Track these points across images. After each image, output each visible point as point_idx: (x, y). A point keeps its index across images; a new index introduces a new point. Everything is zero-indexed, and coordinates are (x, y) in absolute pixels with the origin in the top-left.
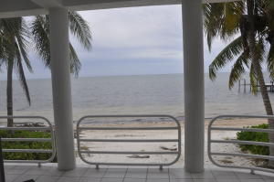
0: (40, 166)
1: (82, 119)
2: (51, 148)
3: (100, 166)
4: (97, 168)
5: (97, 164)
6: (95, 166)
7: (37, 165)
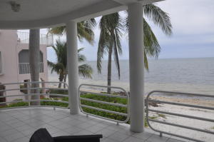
0: (118, 124)
1: (152, 92)
2: (126, 113)
3: (163, 135)
4: (161, 136)
5: (161, 132)
6: (159, 134)
7: (116, 123)
